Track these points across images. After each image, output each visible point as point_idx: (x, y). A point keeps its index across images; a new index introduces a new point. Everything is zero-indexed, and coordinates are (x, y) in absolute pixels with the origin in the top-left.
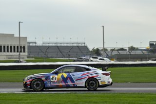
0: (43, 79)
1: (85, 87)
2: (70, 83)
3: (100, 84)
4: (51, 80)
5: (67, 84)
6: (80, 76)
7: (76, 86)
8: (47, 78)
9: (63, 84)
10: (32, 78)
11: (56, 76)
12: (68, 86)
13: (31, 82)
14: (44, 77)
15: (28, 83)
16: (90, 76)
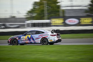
0: (17, 38)
1: (41, 43)
2: (32, 41)
3: (49, 42)
4: (22, 39)
5: (30, 41)
6: (38, 36)
7: (36, 43)
8: (20, 38)
9: (28, 41)
10: (11, 38)
12: (31, 43)
13: (11, 40)
15: (9, 41)
16: (43, 37)
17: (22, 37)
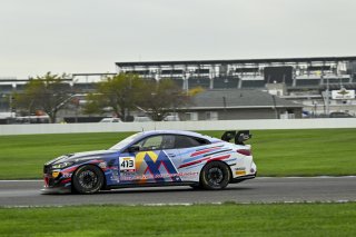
0: (103, 165)
2: (165, 174)
3: (235, 176)
4: (122, 168)
5: (157, 176)
6: (188, 156)
7: (180, 181)
8: (112, 162)
9: (149, 176)
10: (74, 163)
11: (132, 158)
13: (74, 172)
14: (104, 160)
15: (65, 175)
16: (212, 157)
17: (121, 160)
